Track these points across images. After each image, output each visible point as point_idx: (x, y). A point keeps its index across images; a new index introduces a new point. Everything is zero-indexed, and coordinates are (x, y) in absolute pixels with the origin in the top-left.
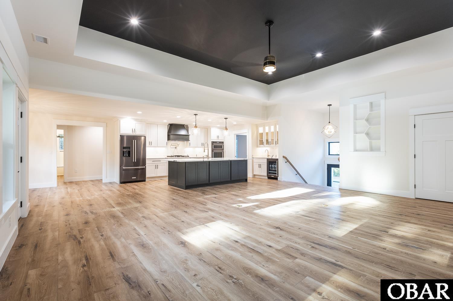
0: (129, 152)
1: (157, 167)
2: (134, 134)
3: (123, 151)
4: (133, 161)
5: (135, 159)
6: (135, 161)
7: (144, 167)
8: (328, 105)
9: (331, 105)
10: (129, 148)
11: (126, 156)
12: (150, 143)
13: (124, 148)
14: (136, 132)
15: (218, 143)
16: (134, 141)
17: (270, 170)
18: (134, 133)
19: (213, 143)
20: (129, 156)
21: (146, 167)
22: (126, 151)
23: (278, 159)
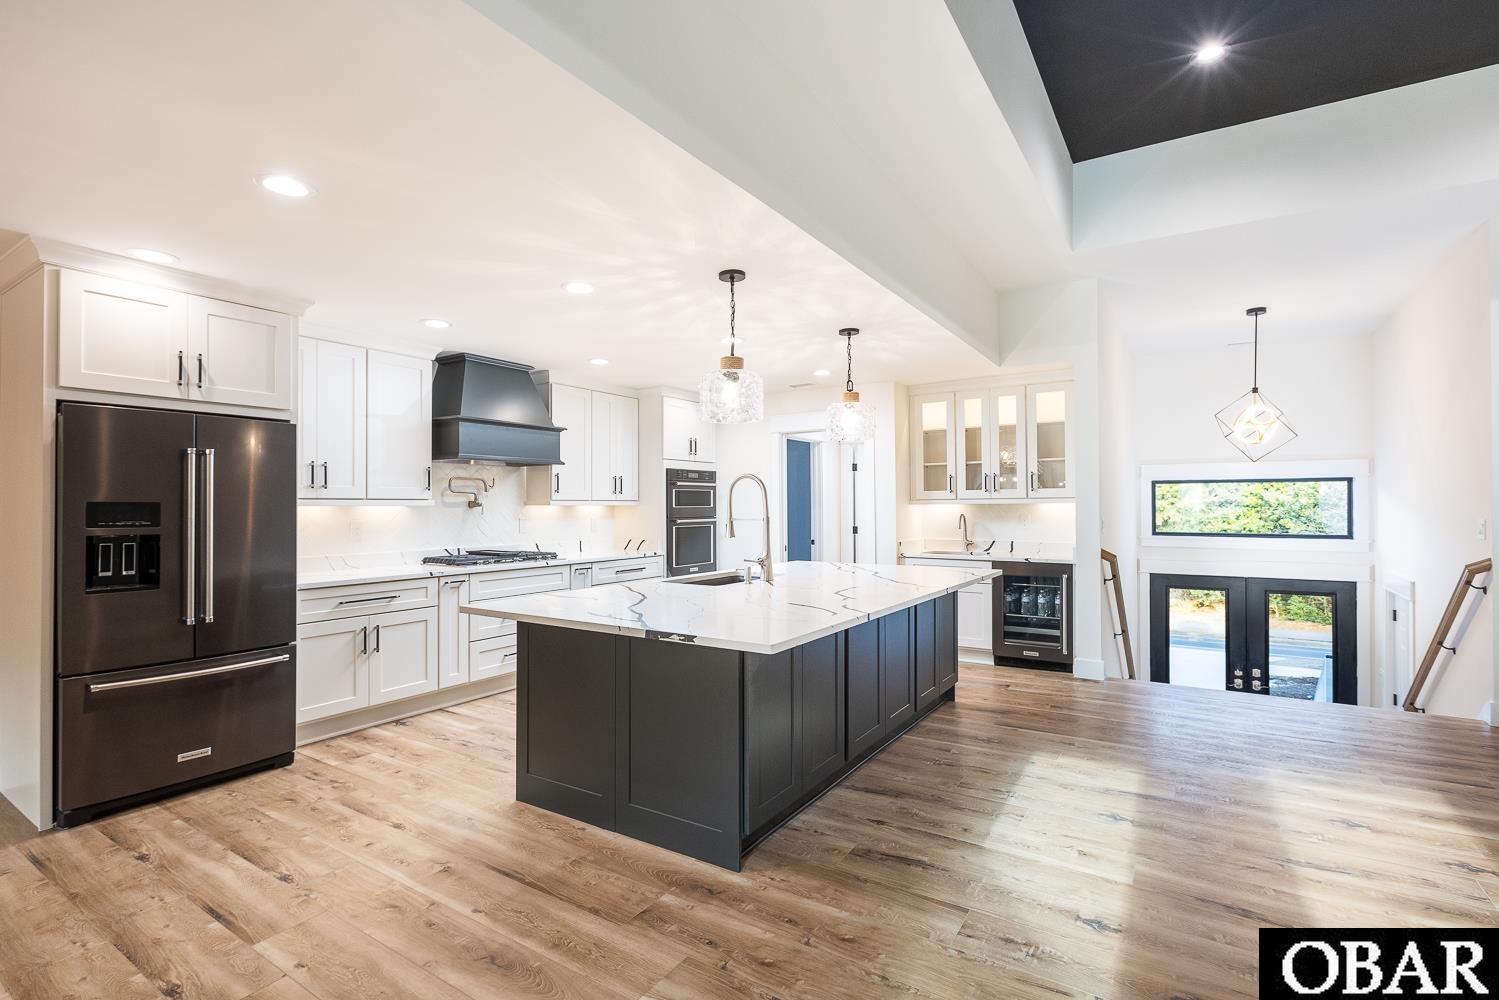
0: (149, 549)
1: (368, 642)
2: (194, 399)
3: (92, 544)
4: (190, 620)
5: (201, 605)
6: (210, 618)
7: (286, 657)
8: (1250, 312)
9: (1263, 310)
10: (152, 512)
11: (118, 578)
12: (321, 474)
13: (97, 513)
14: (211, 382)
15: (693, 480)
16: (200, 456)
17: (1008, 622)
18: (195, 394)
19: (673, 476)
20: (149, 577)
21: (293, 651)
22: (118, 541)
23: (1070, 567)
